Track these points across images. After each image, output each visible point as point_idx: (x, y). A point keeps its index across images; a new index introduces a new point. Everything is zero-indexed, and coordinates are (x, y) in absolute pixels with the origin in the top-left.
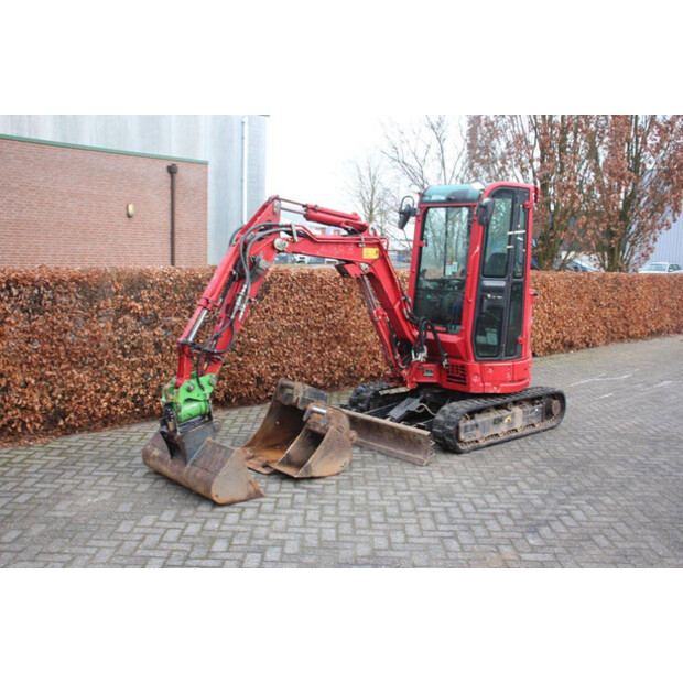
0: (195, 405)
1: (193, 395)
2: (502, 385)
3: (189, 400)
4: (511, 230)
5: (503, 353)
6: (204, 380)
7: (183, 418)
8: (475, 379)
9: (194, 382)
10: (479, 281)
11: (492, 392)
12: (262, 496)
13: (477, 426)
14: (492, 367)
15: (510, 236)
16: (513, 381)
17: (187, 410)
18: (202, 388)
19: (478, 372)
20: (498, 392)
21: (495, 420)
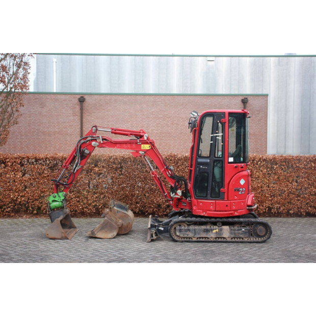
0: (57, 203)
1: (56, 199)
2: (208, 212)
3: (54, 201)
4: (212, 134)
5: (209, 196)
6: (61, 194)
7: (52, 207)
8: (194, 208)
9: (56, 194)
10: (196, 159)
11: (202, 215)
12: (68, 239)
13: (189, 230)
14: (202, 202)
15: (212, 137)
16: (215, 211)
17: (54, 205)
18: (59, 196)
19: (196, 204)
20: (206, 215)
21: (205, 229)
